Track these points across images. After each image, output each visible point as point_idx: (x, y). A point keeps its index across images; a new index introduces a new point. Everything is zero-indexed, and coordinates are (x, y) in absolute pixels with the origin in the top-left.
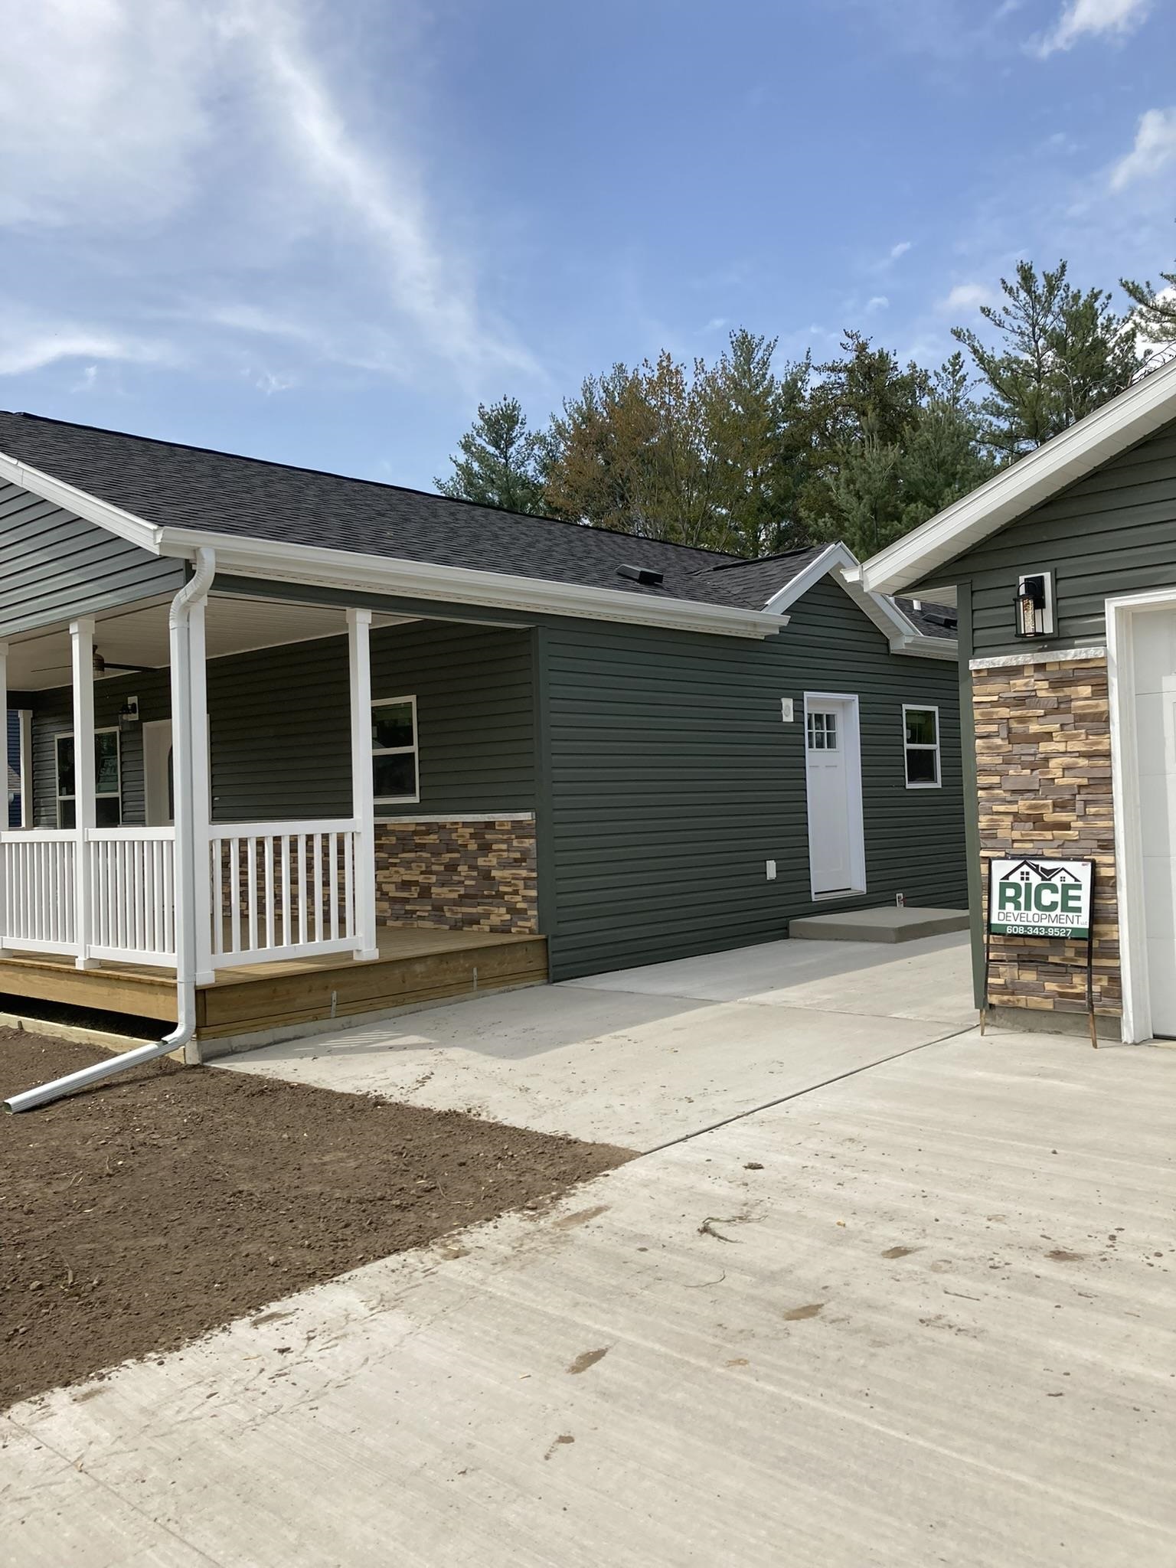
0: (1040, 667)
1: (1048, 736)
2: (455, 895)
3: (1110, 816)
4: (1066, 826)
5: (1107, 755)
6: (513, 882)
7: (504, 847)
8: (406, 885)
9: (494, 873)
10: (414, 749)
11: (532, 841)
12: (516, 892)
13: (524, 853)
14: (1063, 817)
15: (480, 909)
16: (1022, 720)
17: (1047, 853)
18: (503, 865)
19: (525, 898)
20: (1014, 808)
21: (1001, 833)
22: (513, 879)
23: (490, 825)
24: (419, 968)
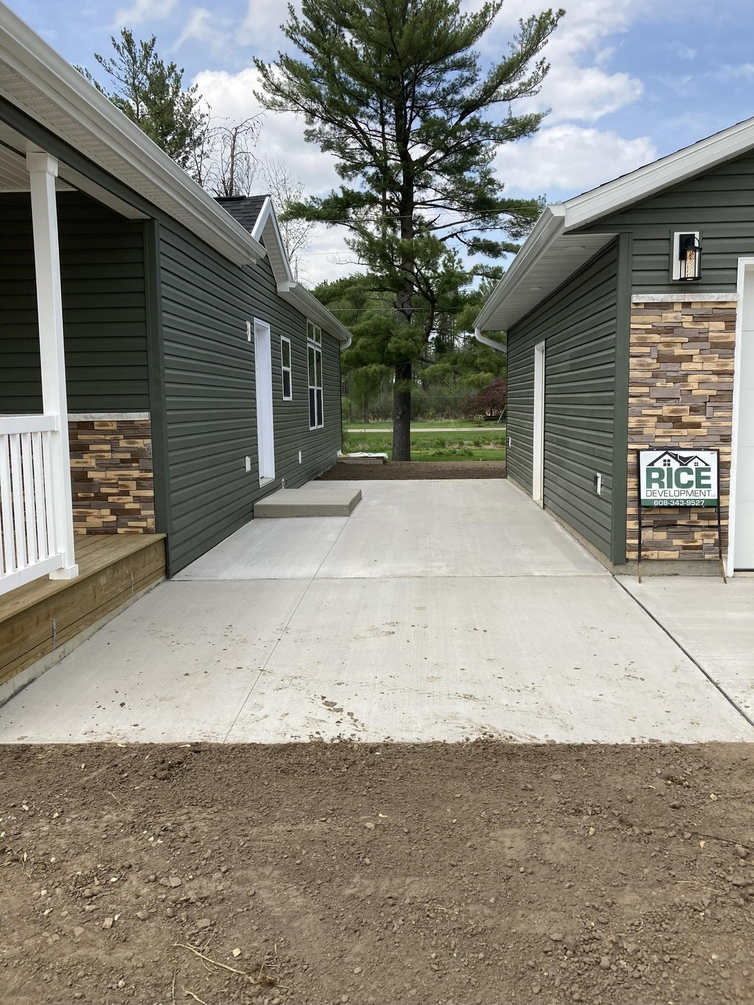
0: (686, 305)
1: (690, 358)
3: (730, 419)
4: (697, 426)
5: (731, 374)
6: (120, 483)
7: (107, 447)
9: (91, 475)
11: (149, 441)
12: (126, 493)
14: (697, 419)
16: (668, 344)
17: (682, 445)
18: (103, 466)
19: (137, 499)
20: (659, 412)
21: (646, 431)
22: (120, 479)
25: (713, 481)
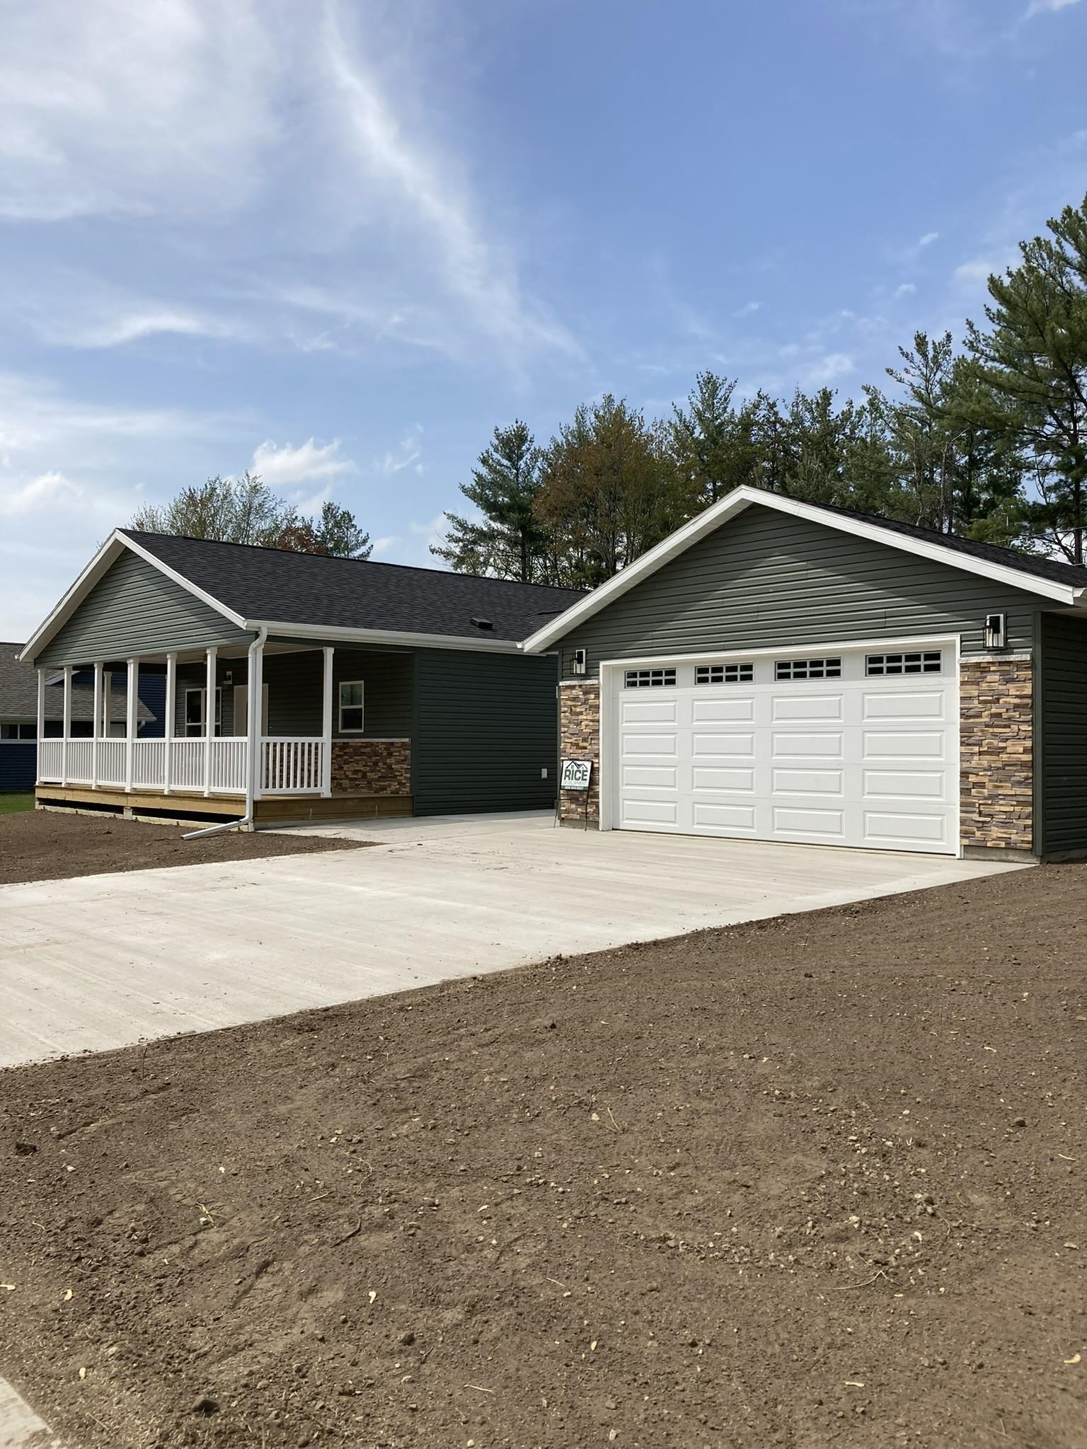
0: (580, 686)
1: (581, 713)
2: (376, 777)
3: (598, 744)
4: (585, 748)
5: (598, 721)
6: (401, 770)
7: (398, 754)
8: (356, 772)
9: (393, 766)
10: (362, 706)
11: (409, 751)
12: (402, 775)
13: (406, 757)
14: (585, 744)
15: (387, 783)
16: (575, 706)
17: (580, 758)
18: (397, 763)
19: (406, 778)
20: (570, 741)
21: (567, 750)
23: (392, 744)
24: (350, 803)
25: (588, 778)
